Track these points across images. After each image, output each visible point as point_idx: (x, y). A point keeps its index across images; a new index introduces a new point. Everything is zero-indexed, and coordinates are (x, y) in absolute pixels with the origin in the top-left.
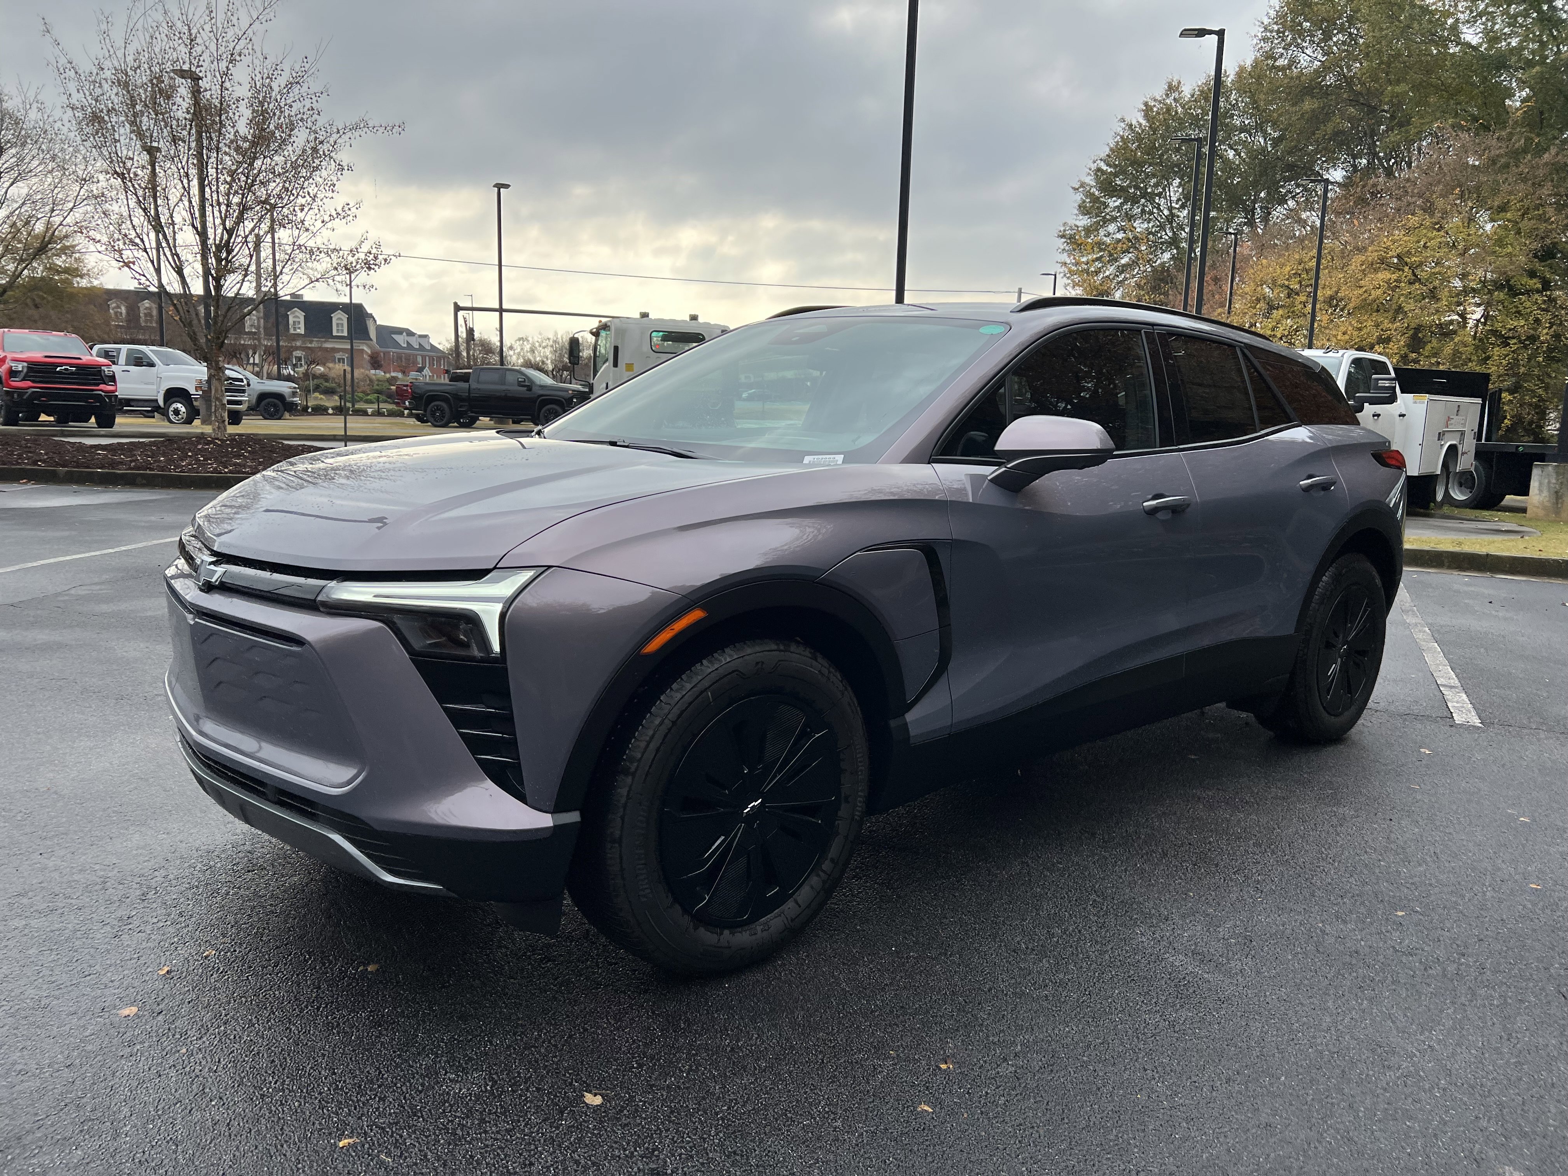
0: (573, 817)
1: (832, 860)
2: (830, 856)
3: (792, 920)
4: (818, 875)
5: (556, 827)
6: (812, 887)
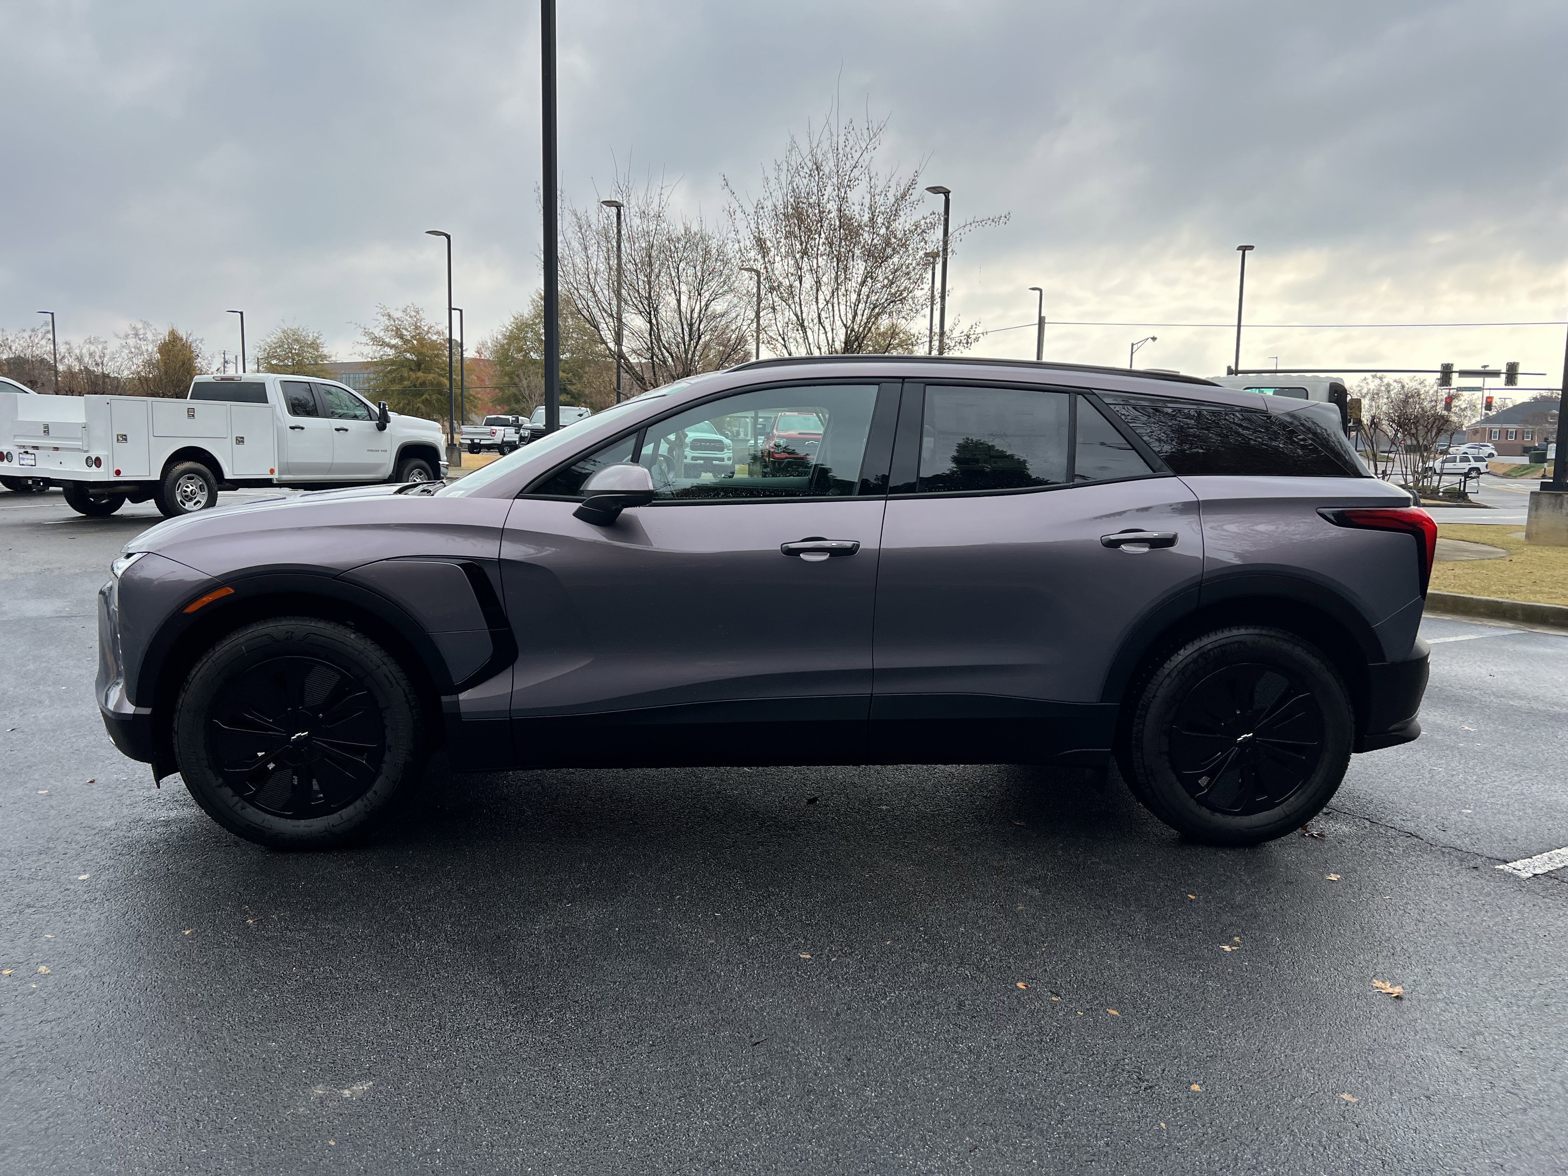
0: (147, 711)
1: (375, 792)
2: (374, 788)
3: (333, 826)
4: (362, 800)
5: (134, 715)
6: (355, 808)
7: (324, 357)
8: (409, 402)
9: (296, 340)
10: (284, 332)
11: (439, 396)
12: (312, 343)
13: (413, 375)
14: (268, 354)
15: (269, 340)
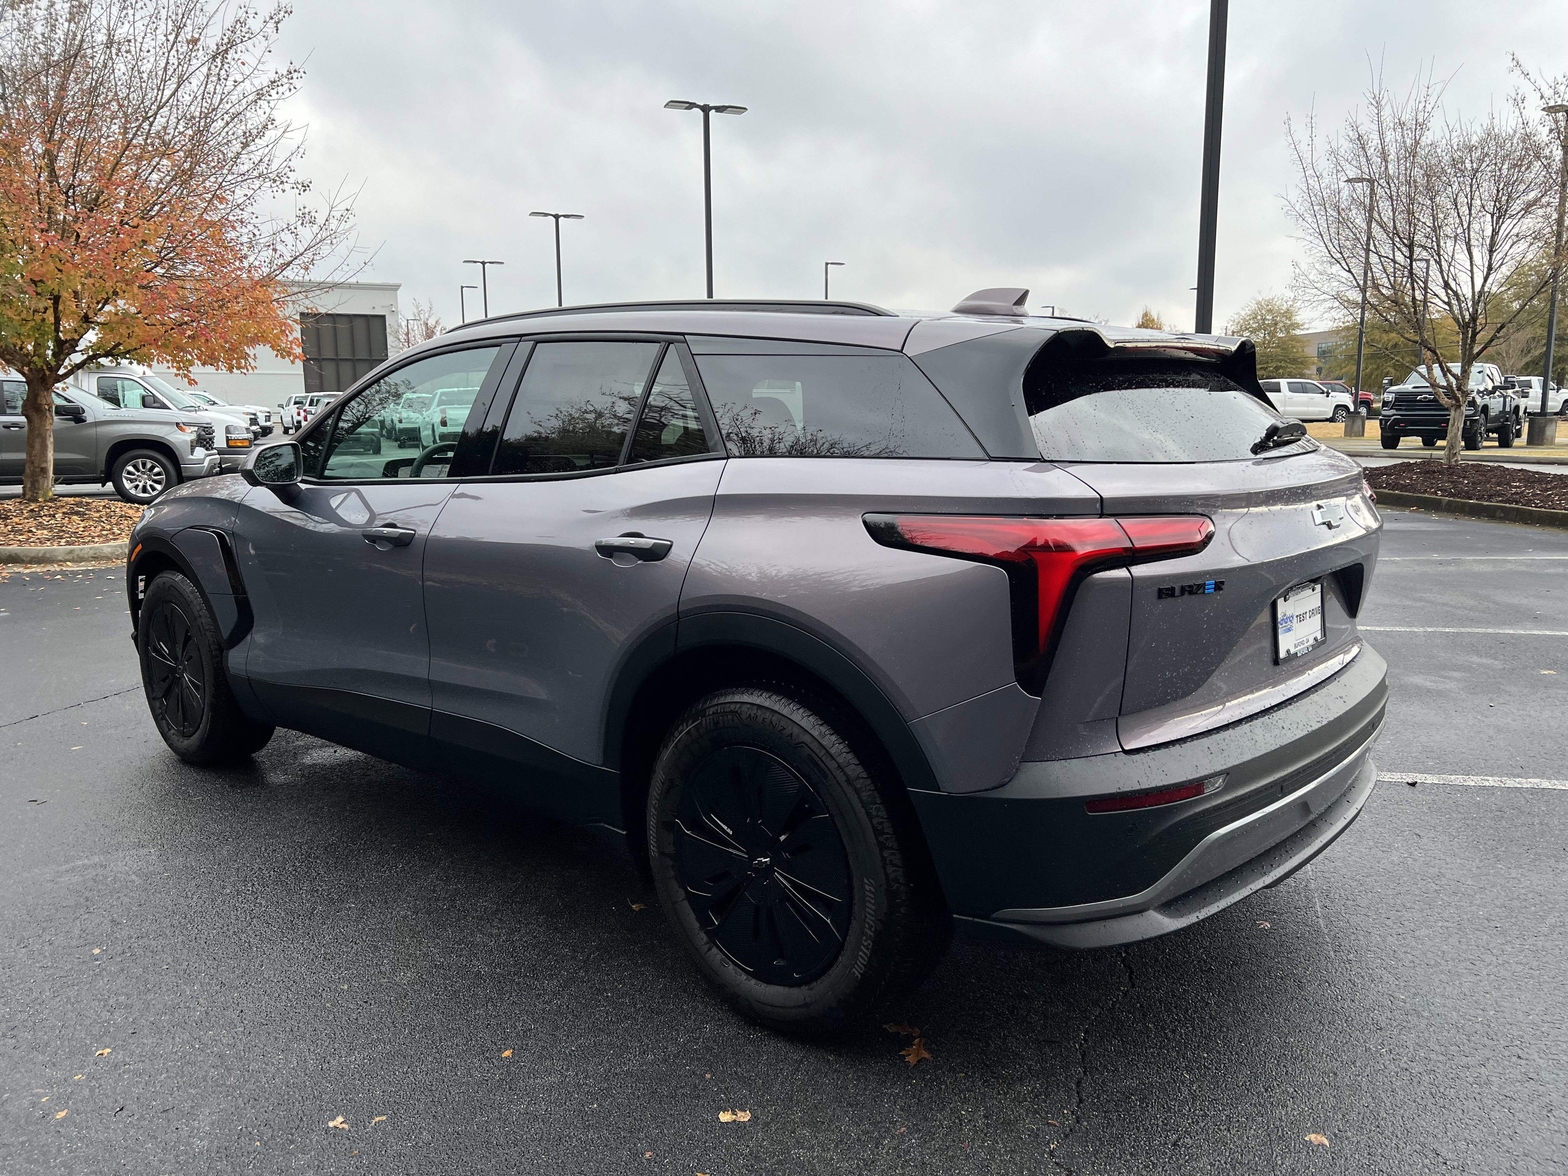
7: (1296, 326)
8: (1378, 366)
9: (1270, 311)
10: (1258, 303)
11: (1413, 358)
12: (1285, 312)
13: (1385, 337)
14: (1241, 326)
15: (1243, 313)
